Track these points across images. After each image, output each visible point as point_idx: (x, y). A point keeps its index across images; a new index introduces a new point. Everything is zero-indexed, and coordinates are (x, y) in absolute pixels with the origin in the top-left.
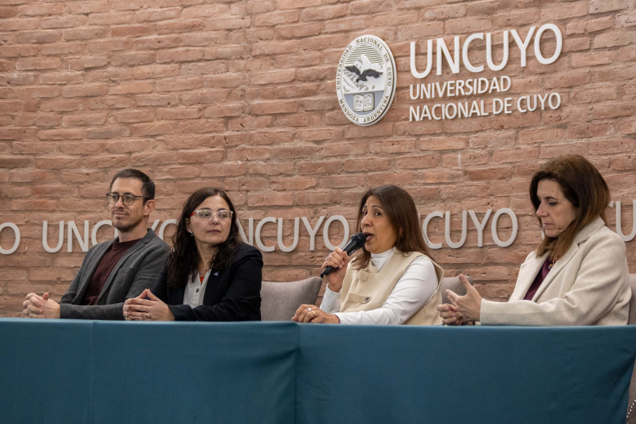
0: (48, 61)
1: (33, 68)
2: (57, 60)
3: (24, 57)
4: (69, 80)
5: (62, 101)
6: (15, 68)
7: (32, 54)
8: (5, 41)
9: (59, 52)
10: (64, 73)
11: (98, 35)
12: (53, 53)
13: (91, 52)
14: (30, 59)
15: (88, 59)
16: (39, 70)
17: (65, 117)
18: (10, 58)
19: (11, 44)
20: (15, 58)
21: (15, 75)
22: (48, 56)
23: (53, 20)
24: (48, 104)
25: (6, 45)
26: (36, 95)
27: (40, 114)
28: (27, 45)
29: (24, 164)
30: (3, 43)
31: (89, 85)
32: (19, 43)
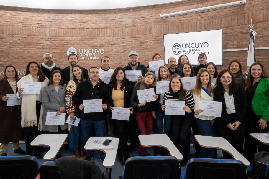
0: (12, 46)
4: (17, 49)
5: (15, 53)
10: (15, 48)
11: (22, 43)
13: (20, 45)
14: (8, 46)
15: (20, 46)
17: (16, 55)
18: (4, 45)
19: (4, 43)
21: (5, 48)
23: (12, 40)
24: (13, 53)
26: (10, 51)
27: (11, 54)
29: (9, 62)
30: (2, 43)
31: (20, 50)
32: (6, 43)
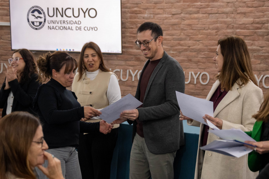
0: (159, 11)
1: (153, 13)
2: (162, 10)
3: (149, 9)
4: (166, 18)
5: (164, 26)
6: (146, 13)
7: (152, 8)
8: (142, 2)
9: (163, 7)
10: (164, 16)
11: (178, 2)
12: (161, 8)
13: (175, 8)
14: (152, 10)
15: (174, 11)
16: (155, 14)
17: (165, 32)
18: (144, 9)
19: (144, 4)
20: (146, 9)
21: (146, 15)
22: (159, 9)
25: (142, 4)
28: (151, 4)
30: (141, 3)
31: (174, 20)
32: (147, 3)
